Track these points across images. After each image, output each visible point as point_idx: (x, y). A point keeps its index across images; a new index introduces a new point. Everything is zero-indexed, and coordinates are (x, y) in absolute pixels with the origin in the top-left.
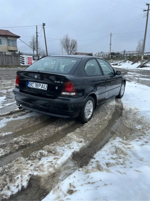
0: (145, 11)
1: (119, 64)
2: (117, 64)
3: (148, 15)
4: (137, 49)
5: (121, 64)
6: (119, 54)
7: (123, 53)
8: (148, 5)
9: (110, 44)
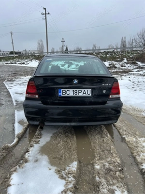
0: (43, 14)
1: (26, 63)
2: (24, 63)
3: (46, 18)
4: (38, 49)
5: (29, 62)
6: (20, 53)
7: (24, 53)
8: (45, 9)
9: (13, 43)
